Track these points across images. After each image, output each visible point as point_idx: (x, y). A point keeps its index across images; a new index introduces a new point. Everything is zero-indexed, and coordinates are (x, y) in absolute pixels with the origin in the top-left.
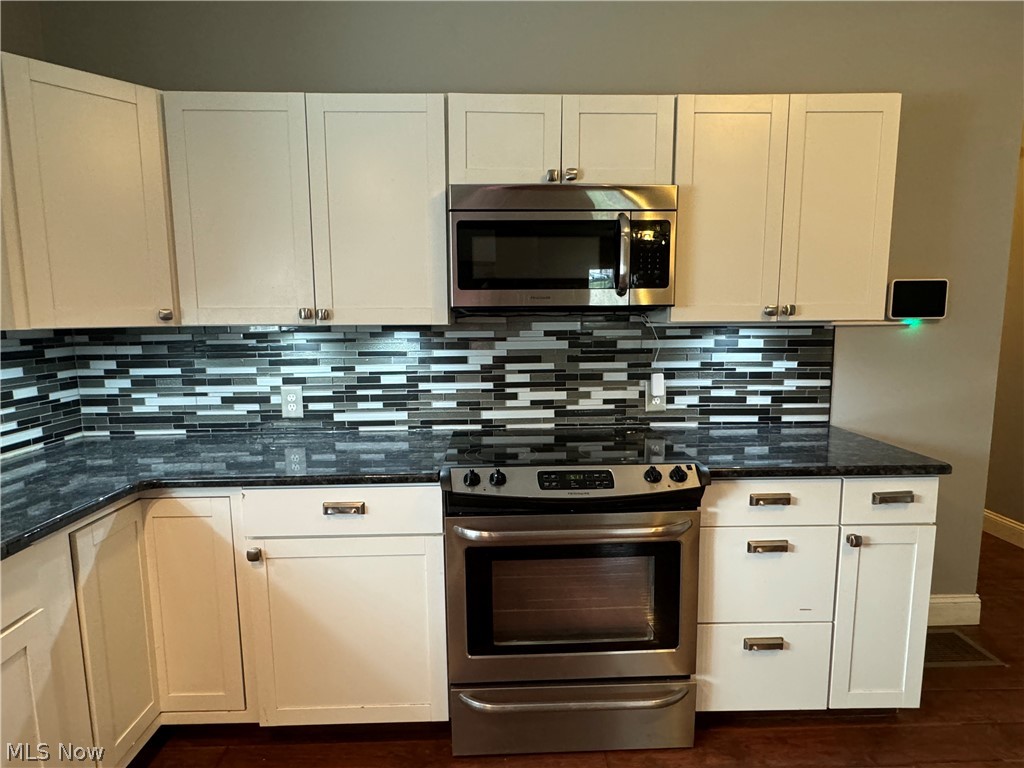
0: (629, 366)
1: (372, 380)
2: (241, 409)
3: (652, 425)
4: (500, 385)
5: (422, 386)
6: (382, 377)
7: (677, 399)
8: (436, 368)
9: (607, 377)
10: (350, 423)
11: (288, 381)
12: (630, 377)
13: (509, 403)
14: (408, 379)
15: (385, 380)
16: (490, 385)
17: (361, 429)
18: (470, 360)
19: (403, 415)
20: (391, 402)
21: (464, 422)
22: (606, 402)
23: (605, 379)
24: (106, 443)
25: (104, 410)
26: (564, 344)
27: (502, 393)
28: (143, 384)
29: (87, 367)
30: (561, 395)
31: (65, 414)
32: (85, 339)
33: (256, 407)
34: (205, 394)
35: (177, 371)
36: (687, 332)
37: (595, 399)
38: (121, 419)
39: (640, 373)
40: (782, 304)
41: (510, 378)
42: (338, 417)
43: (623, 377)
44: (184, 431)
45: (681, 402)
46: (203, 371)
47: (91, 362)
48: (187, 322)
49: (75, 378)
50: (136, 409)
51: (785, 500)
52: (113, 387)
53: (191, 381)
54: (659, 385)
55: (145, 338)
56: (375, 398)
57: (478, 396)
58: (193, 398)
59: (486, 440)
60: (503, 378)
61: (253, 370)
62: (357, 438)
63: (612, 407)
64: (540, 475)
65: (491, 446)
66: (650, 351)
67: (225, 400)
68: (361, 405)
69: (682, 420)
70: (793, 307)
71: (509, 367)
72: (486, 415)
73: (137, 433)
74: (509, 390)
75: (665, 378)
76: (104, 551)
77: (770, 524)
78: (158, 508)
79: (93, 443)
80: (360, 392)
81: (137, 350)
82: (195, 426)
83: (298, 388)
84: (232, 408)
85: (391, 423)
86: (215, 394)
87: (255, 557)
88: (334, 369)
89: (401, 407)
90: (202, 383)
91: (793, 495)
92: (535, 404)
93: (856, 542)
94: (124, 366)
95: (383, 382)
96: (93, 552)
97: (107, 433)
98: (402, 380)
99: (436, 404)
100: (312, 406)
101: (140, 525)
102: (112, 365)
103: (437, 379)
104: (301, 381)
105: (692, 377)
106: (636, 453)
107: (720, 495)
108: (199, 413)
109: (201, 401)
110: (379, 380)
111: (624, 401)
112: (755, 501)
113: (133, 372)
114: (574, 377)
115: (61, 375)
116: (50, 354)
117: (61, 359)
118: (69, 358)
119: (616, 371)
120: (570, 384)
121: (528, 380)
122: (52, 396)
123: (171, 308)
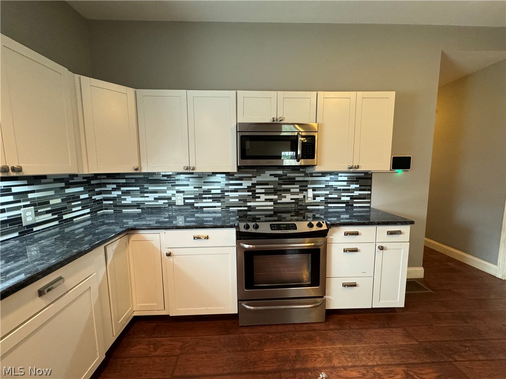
0: (300, 186)
1: (208, 192)
2: (161, 202)
3: (308, 207)
4: (254, 193)
5: (226, 194)
6: (212, 190)
7: (317, 198)
8: (231, 187)
9: (292, 190)
10: (200, 207)
11: (178, 192)
12: (300, 190)
13: (257, 200)
14: (221, 191)
15: (213, 191)
16: (250, 193)
17: (204, 209)
18: (243, 184)
19: (219, 204)
20: (215, 199)
21: (241, 207)
22: (292, 199)
23: (291, 191)
24: (112, 214)
25: (111, 202)
26: (277, 179)
27: (254, 196)
28: (124, 193)
29: (106, 187)
30: (276, 197)
31: (98, 204)
32: (105, 177)
33: (166, 201)
34: (148, 197)
35: (138, 188)
36: (320, 174)
37: (288, 198)
38: (118, 205)
39: (303, 189)
40: (354, 165)
41: (257, 191)
42: (196, 205)
43: (298, 190)
44: (140, 210)
45: (318, 199)
46: (148, 188)
47: (107, 185)
48: (143, 171)
49: (101, 191)
50: (123, 202)
51: (357, 234)
52: (115, 194)
53: (143, 192)
54: (310, 193)
55: (126, 177)
56: (209, 198)
57: (246, 197)
58: (144, 198)
59: (249, 213)
60: (255, 191)
61: (165, 188)
62: (203, 212)
63: (294, 201)
64: (271, 225)
65: (250, 215)
66: (307, 181)
67: (155, 199)
68: (204, 200)
69: (319, 206)
70: (358, 166)
71: (257, 187)
72: (249, 204)
73: (123, 210)
74: (257, 195)
75: (313, 191)
76: (116, 253)
77: (351, 242)
78: (134, 237)
79: (108, 214)
80: (204, 196)
81: (124, 181)
82: (144, 208)
83: (182, 194)
84: (158, 202)
85: (215, 207)
86: (152, 197)
87: (169, 255)
88: (195, 188)
89: (219, 201)
90: (147, 192)
91: (359, 232)
92: (266, 200)
93: (382, 248)
94: (119, 186)
95: (212, 192)
96: (113, 252)
97: (113, 211)
98: (219, 191)
99: (231, 200)
100: (187, 201)
101: (127, 243)
102: (115, 186)
103: (231, 191)
104: (183, 192)
105: (322, 190)
106: (302, 217)
107: (334, 232)
108: (146, 203)
109: (147, 199)
110: (211, 191)
111: (298, 199)
112: (346, 234)
113: (122, 189)
114: (280, 191)
115: (97, 190)
116: (93, 182)
117: (96, 184)
118: (100, 184)
119: (295, 188)
120: (279, 193)
121: (264, 192)
122: (93, 198)
123: (138, 166)
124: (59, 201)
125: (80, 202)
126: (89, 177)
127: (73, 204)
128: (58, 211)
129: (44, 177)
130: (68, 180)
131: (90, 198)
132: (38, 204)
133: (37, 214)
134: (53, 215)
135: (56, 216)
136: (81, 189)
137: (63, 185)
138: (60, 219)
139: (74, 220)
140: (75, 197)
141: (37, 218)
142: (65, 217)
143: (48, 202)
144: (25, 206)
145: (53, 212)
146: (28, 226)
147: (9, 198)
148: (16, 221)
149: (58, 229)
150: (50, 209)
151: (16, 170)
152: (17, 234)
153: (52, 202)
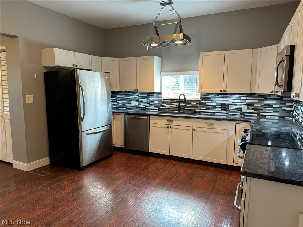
2: (298, 118)
31: (287, 112)
50: (294, 114)
53: (297, 108)
102: (294, 103)
118: (291, 101)
123: (273, 90)
124: (260, 105)
125: (272, 109)
127: (267, 109)
128: (258, 110)
129: (255, 94)
130: (267, 97)
132: (249, 105)
133: (248, 108)
134: (255, 111)
135: (257, 112)
136: (275, 102)
137: (263, 98)
138: (258, 114)
139: (266, 117)
140: (270, 106)
141: (248, 110)
142: (261, 114)
143: (254, 105)
144: (244, 105)
145: (255, 110)
146: (243, 112)
147: (240, 101)
148: (240, 109)
149: (256, 118)
150: (254, 108)
151: (224, 91)
152: (239, 114)
153: (256, 105)
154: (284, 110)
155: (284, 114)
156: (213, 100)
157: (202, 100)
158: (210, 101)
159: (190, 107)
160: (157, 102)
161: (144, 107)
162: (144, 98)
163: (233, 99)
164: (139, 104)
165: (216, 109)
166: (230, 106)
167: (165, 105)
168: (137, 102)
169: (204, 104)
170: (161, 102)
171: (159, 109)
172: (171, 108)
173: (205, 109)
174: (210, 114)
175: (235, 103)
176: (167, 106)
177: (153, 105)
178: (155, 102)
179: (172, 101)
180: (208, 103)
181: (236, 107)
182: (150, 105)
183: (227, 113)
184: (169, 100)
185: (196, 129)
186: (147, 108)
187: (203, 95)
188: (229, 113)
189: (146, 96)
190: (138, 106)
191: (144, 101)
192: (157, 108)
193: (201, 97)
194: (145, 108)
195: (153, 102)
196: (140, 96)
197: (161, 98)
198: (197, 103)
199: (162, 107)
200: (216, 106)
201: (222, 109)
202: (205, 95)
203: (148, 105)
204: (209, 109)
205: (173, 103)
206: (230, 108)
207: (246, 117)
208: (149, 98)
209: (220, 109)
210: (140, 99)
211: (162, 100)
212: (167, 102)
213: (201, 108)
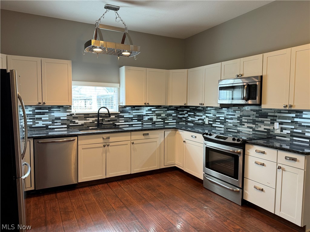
0: (271, 120)
1: (218, 118)
2: (200, 121)
3: (277, 137)
4: (241, 122)
5: (227, 120)
6: (220, 118)
7: (284, 131)
8: (230, 117)
10: (215, 126)
11: (207, 117)
12: (271, 123)
13: (243, 126)
15: (221, 118)
16: (239, 121)
17: (216, 128)
18: (236, 115)
19: (223, 126)
20: (222, 123)
21: (234, 129)
22: (265, 129)
23: (265, 123)
25: (185, 119)
26: (255, 113)
27: (241, 124)
28: (189, 115)
29: (184, 112)
30: (254, 126)
32: (184, 107)
33: (202, 121)
35: (193, 114)
36: (287, 112)
37: (262, 128)
38: (186, 121)
39: (273, 122)
41: (243, 120)
42: (213, 125)
43: (269, 123)
44: (193, 124)
45: (285, 132)
48: (188, 105)
49: (182, 113)
50: (188, 120)
52: (187, 115)
53: (195, 115)
54: (277, 126)
55: (190, 108)
56: (219, 122)
57: (236, 124)
58: (195, 119)
60: (242, 120)
61: (202, 114)
63: (266, 130)
64: (217, 136)
66: (276, 116)
67: (198, 119)
68: (216, 123)
69: (285, 137)
71: (243, 117)
72: (238, 128)
73: (188, 124)
74: (243, 123)
75: (279, 124)
76: (169, 135)
78: (177, 132)
80: (217, 120)
82: (195, 124)
83: (208, 118)
85: (221, 127)
87: (184, 142)
88: (213, 115)
89: (223, 124)
90: (196, 116)
91: (265, 152)
92: (248, 127)
93: (279, 168)
94: (188, 111)
95: (220, 119)
96: (167, 135)
97: (185, 123)
98: (223, 118)
99: (229, 125)
100: (210, 122)
101: (175, 134)
102: (186, 112)
104: (208, 117)
105: (289, 125)
108: (195, 121)
111: (269, 129)
113: (189, 113)
115: (180, 113)
116: (178, 109)
117: (180, 110)
118: (182, 110)
119: (267, 121)
120: (257, 123)
121: (247, 121)
122: (178, 116)
123: (186, 103)
124: (164, 115)
125: (172, 117)
126: (177, 107)
127: (169, 117)
128: (164, 119)
129: (161, 106)
130: (169, 108)
131: (177, 116)
132: (157, 115)
133: (157, 118)
135: (163, 121)
136: (173, 112)
137: (166, 109)
139: (169, 123)
140: (170, 115)
141: (157, 120)
142: (166, 122)
144: (154, 115)
145: (162, 119)
146: (154, 122)
147: (151, 112)
148: (151, 119)
149: (162, 125)
150: (161, 117)
151: (148, 104)
152: (151, 123)
153: (162, 115)
154: (179, 118)
155: (179, 120)
156: (130, 113)
157: (120, 113)
158: (128, 114)
159: (109, 121)
160: (66, 118)
161: (45, 126)
162: (44, 114)
163: (146, 111)
164: (34, 123)
165: (133, 121)
166: (144, 117)
167: (77, 121)
168: (31, 120)
169: (123, 117)
170: (71, 118)
171: (68, 127)
172: (85, 124)
173: (123, 121)
174: (128, 126)
175: (148, 114)
176: (80, 122)
177: (59, 122)
178: (61, 118)
179: (86, 116)
180: (126, 115)
181: (149, 117)
182: (53, 122)
183: (142, 124)
184: (83, 115)
185: (135, 142)
186: (49, 127)
187: (121, 108)
188: (144, 124)
189: (47, 111)
190: (33, 126)
191: (43, 119)
192: (66, 126)
193: (119, 110)
194: (47, 127)
195: (59, 118)
196: (36, 111)
197: (71, 113)
198: (115, 117)
199: (73, 123)
200: (133, 118)
201: (139, 120)
202: (123, 108)
203: (51, 123)
204: (127, 121)
205: (88, 117)
206: (144, 119)
207: (156, 126)
208: (52, 114)
209: (137, 121)
210: (36, 116)
211: (73, 115)
212: (80, 117)
213: (120, 121)
